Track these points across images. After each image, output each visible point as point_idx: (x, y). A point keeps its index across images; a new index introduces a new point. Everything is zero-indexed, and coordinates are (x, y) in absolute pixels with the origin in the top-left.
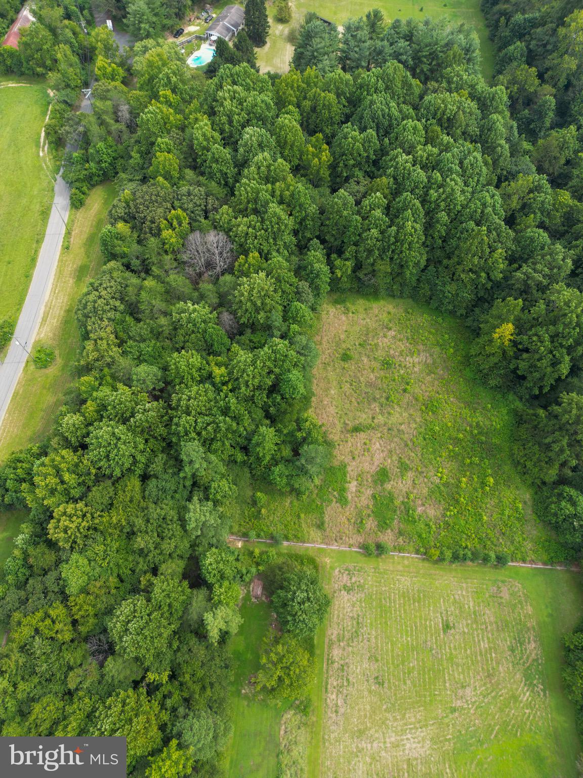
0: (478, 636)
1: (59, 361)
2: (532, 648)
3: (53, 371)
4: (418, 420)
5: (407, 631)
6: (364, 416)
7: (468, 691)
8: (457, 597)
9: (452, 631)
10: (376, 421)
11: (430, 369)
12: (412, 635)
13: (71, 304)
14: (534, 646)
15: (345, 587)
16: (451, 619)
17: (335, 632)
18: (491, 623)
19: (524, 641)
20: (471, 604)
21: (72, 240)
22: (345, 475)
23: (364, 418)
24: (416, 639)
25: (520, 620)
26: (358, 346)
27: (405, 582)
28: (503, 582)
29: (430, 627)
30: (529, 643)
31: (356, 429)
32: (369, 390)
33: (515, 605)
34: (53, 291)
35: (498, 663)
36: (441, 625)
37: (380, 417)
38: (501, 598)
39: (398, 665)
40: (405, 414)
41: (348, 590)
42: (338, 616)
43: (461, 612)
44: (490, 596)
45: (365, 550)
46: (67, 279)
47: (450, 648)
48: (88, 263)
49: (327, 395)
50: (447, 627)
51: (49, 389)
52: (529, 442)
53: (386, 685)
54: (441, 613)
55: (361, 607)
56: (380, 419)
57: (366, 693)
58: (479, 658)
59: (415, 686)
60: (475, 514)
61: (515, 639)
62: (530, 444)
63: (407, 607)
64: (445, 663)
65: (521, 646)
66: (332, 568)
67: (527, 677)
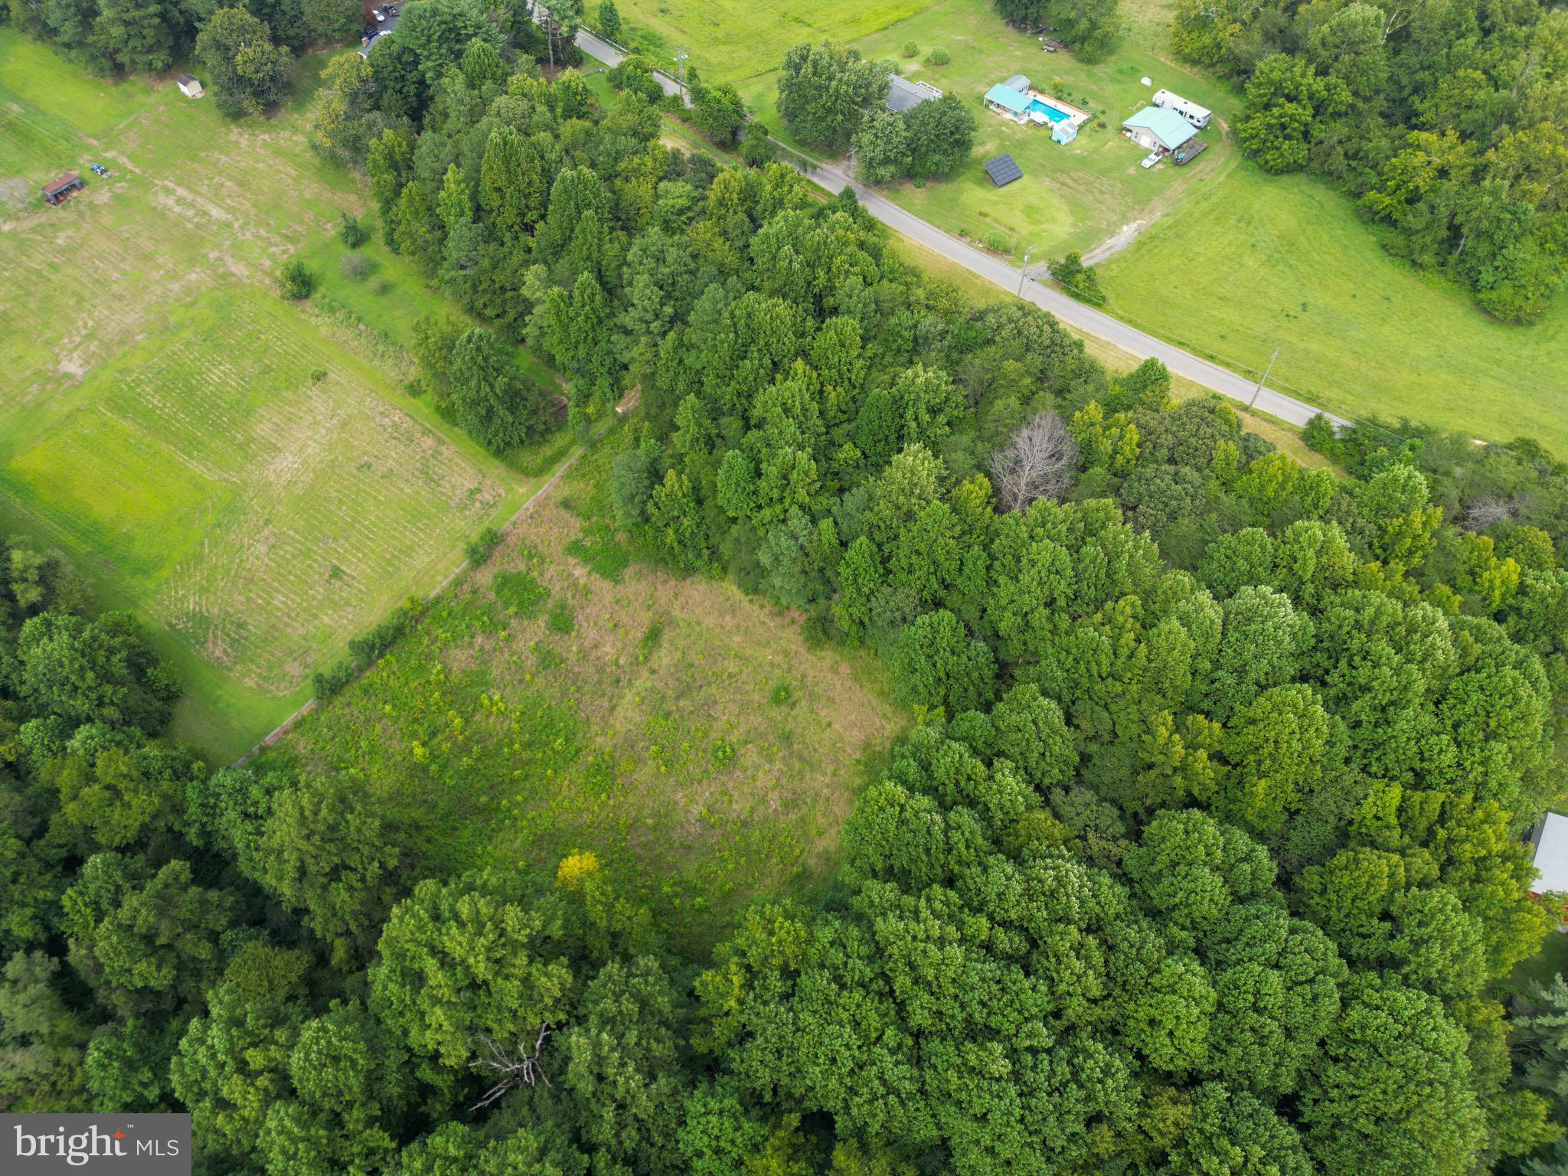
0: (293, 601)
2: (218, 649)
4: (599, 740)
5: (375, 525)
6: (666, 661)
7: (264, 549)
8: (350, 609)
9: (327, 576)
10: (646, 674)
12: (367, 528)
14: (217, 653)
15: (479, 490)
16: (337, 584)
17: (446, 452)
18: (287, 625)
19: (232, 647)
20: (326, 620)
22: (604, 575)
23: (664, 657)
24: (360, 532)
25: (252, 661)
27: (421, 561)
29: (354, 556)
30: (225, 651)
31: (653, 636)
32: (702, 695)
33: (271, 670)
35: (249, 600)
36: (344, 568)
37: (648, 684)
38: (295, 660)
39: (357, 494)
40: (620, 727)
41: (473, 492)
42: (457, 465)
43: (333, 602)
44: (310, 648)
45: (495, 538)
47: (316, 561)
49: (738, 627)
50: (336, 573)
53: (355, 472)
54: (354, 578)
55: (444, 494)
56: (643, 682)
57: (369, 448)
58: (276, 584)
59: (325, 499)
60: (406, 704)
61: (246, 639)
63: (396, 543)
64: (309, 544)
65: (233, 639)
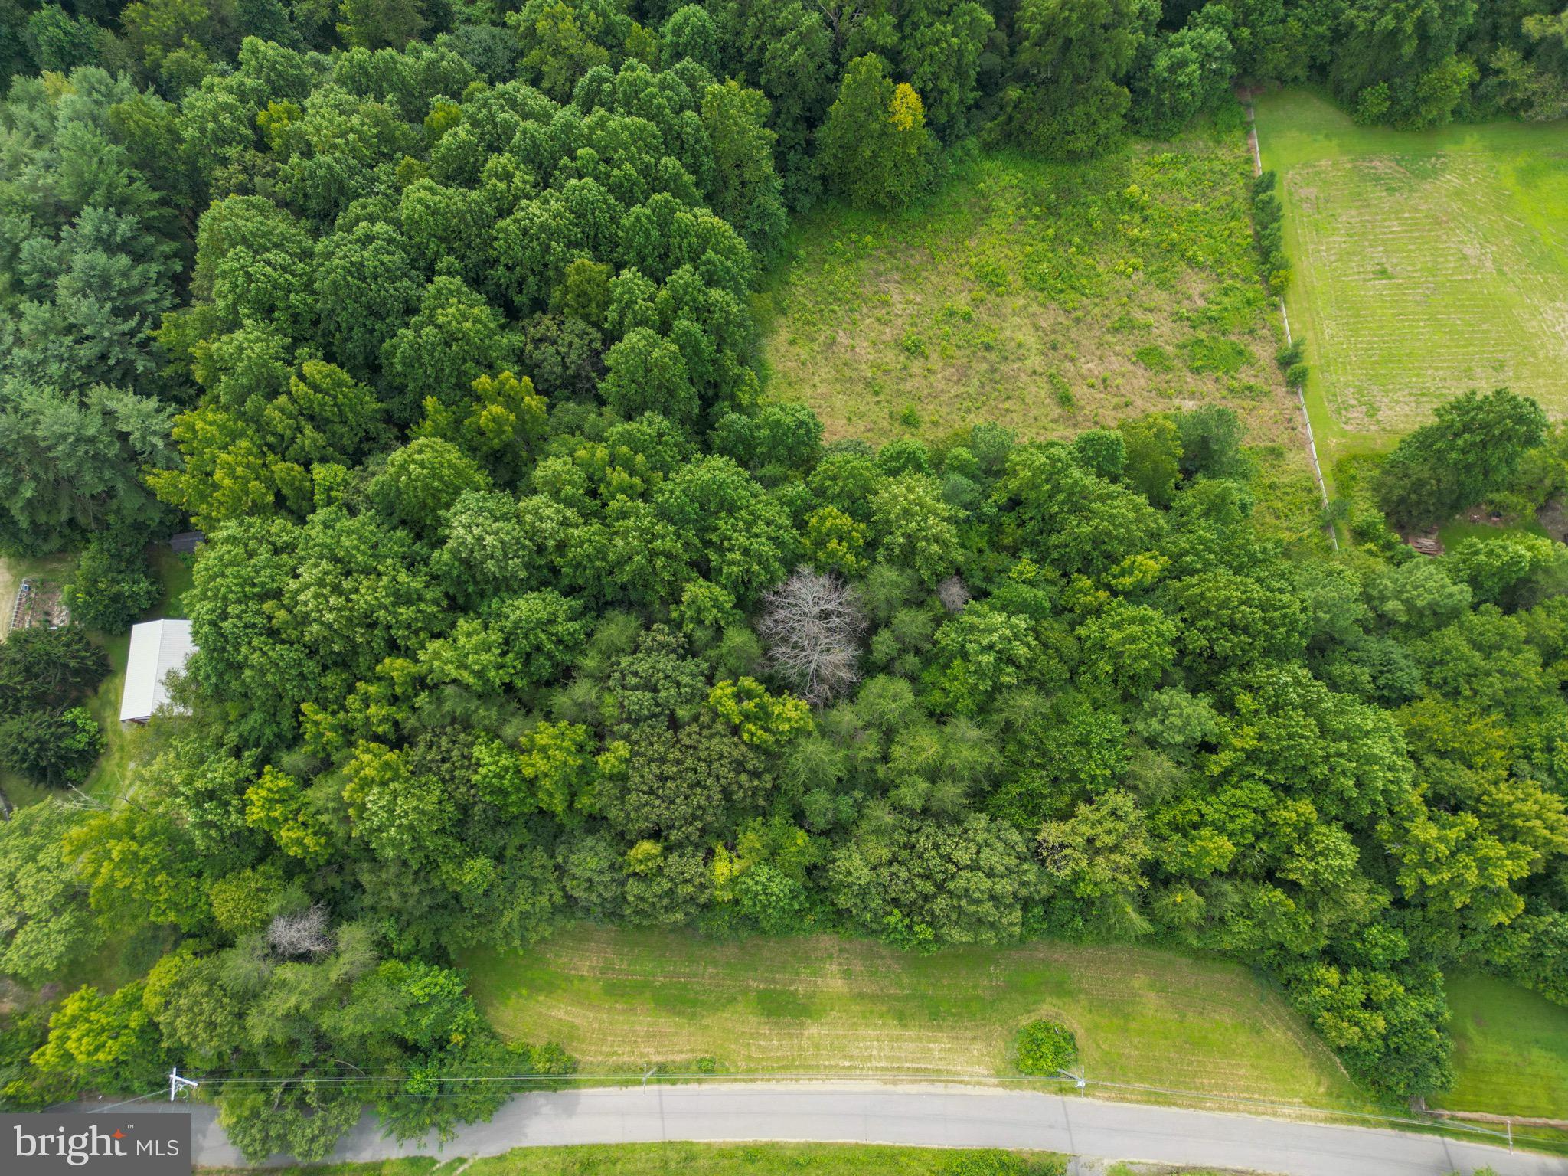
0: (1384, 233)
1: (1047, 1008)
2: (1382, 166)
3: (1074, 1018)
4: (1022, 302)
5: (1410, 326)
6: (1033, 388)
7: (1469, 252)
8: (1332, 258)
9: (1388, 266)
10: (1039, 370)
11: (911, 278)
12: (1416, 320)
13: (881, 1016)
14: (1378, 163)
15: (1370, 415)
16: (1371, 268)
18: (1361, 215)
19: (1374, 174)
20: (1337, 238)
21: (678, 1058)
23: (1040, 390)
24: (1417, 314)
25: (1344, 176)
26: (881, 397)
27: (1330, 328)
28: (1290, 194)
29: (1391, 295)
30: (1375, 168)
31: (1065, 400)
32: (975, 382)
33: (1324, 181)
34: (848, 1072)
35: (1417, 210)
36: (1385, 281)
37: (1029, 362)
38: (1317, 198)
39: (1466, 340)
40: (1016, 320)
41: (1372, 411)
43: (1354, 254)
44: (1319, 213)
45: (1297, 383)
46: (805, 1042)
47: (1415, 271)
48: (752, 995)
50: (1383, 273)
51: (1126, 1016)
52: (1066, 121)
53: (1500, 357)
54: (1366, 280)
55: (1395, 391)
56: (1033, 361)
58: (1417, 234)
59: (1487, 319)
61: (1375, 185)
62: (1071, 120)
63: (1373, 326)
65: (1383, 179)
66: (1344, 434)
67: (1424, 176)
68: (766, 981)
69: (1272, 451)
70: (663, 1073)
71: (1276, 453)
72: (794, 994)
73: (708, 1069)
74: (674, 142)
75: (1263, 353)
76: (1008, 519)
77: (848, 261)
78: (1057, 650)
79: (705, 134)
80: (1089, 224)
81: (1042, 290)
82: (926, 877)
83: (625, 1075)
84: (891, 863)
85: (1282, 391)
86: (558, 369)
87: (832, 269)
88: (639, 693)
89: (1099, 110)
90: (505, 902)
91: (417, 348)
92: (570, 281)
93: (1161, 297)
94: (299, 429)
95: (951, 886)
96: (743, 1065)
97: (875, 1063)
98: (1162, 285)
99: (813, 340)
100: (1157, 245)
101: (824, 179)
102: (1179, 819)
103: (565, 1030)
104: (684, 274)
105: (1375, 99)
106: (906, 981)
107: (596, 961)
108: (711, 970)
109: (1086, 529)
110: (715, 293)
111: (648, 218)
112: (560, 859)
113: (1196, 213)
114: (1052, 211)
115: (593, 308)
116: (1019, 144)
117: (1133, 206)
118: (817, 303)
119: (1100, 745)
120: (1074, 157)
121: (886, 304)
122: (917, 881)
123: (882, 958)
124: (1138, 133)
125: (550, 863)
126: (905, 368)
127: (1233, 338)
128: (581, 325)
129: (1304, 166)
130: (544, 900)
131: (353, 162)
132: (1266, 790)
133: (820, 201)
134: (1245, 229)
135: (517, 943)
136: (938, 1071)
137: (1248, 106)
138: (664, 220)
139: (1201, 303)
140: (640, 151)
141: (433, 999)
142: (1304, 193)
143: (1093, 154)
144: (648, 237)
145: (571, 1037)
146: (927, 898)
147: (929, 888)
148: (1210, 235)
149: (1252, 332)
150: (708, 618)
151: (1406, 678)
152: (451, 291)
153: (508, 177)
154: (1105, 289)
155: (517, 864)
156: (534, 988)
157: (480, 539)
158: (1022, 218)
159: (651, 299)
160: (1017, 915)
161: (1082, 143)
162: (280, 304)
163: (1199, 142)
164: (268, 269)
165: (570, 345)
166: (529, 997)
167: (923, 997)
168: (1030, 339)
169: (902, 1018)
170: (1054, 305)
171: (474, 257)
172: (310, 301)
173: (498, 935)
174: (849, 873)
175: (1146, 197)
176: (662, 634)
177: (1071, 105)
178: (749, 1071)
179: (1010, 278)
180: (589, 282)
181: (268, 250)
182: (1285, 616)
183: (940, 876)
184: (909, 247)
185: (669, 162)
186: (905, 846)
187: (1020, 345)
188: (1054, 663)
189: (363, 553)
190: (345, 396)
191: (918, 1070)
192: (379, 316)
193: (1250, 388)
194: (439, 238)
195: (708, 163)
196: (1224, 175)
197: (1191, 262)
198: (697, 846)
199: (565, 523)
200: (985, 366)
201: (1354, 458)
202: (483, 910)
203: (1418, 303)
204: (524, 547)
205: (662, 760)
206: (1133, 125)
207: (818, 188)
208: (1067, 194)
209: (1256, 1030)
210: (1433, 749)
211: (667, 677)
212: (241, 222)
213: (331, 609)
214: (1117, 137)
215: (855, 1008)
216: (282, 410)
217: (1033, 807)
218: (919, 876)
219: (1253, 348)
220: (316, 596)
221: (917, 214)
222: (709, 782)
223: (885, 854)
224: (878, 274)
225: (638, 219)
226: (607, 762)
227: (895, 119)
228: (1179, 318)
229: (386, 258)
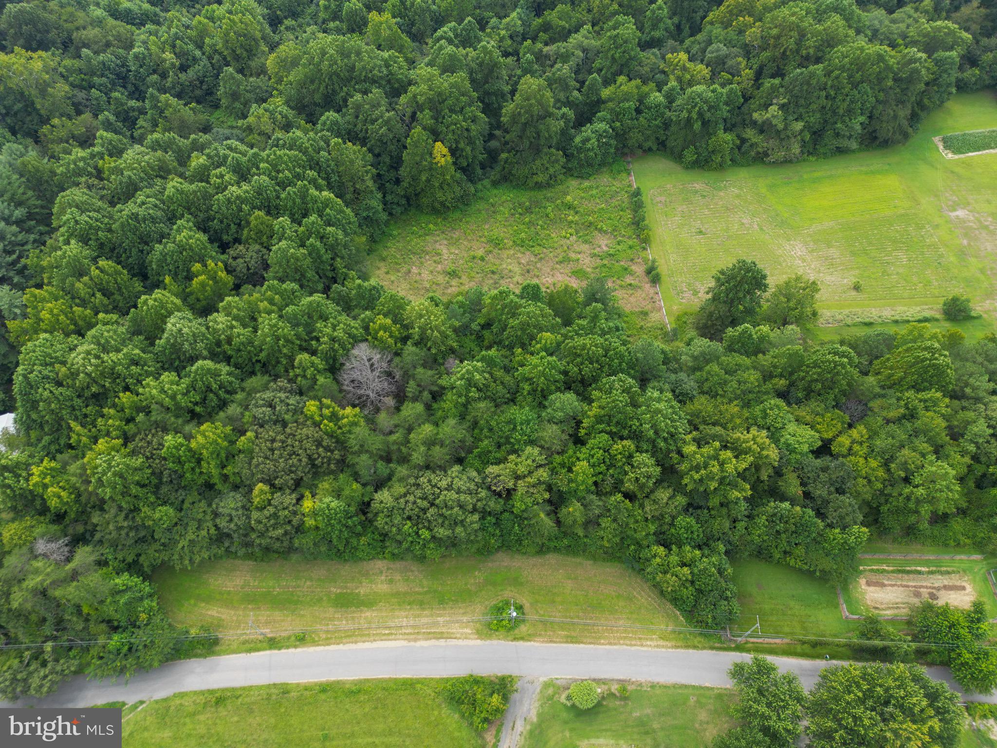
0: (701, 215)
1: (508, 593)
2: (698, 186)
3: (524, 598)
4: (512, 252)
7: (744, 221)
8: (674, 227)
11: (453, 243)
13: (409, 604)
16: (694, 230)
18: (688, 208)
19: (694, 190)
20: (677, 219)
21: (284, 634)
25: (679, 191)
27: (673, 257)
28: (651, 200)
29: (705, 242)
30: (695, 187)
33: (669, 194)
34: (387, 637)
36: (701, 236)
38: (665, 201)
43: (686, 225)
44: (667, 208)
45: (656, 282)
46: (362, 621)
47: (717, 231)
48: (333, 597)
50: (701, 233)
51: (554, 594)
52: (532, 168)
54: (691, 236)
58: (718, 215)
61: (695, 195)
62: (534, 168)
64: (729, 234)
65: (699, 192)
66: (681, 304)
67: (720, 190)
68: (341, 588)
69: (642, 313)
70: (273, 643)
71: (646, 314)
72: (358, 594)
73: (302, 640)
74: (315, 165)
75: (639, 269)
76: (486, 333)
77: (420, 236)
78: (502, 383)
79: (333, 164)
80: (547, 216)
81: (522, 246)
82: (424, 498)
83: (251, 646)
84: (405, 495)
85: (648, 286)
86: (244, 270)
87: (411, 240)
88: (264, 409)
89: (548, 162)
90: (181, 535)
91: (164, 255)
92: (252, 225)
93: (585, 247)
94: (94, 295)
95: (437, 501)
96: (324, 636)
97: (404, 631)
98: (585, 242)
99: (399, 271)
100: (583, 224)
101: (408, 199)
102: (566, 461)
103: (215, 622)
104: (313, 218)
105: (690, 155)
106: (425, 582)
107: (239, 582)
108: (308, 583)
109: (517, 322)
110: (329, 229)
111: (294, 193)
112: (214, 506)
113: (602, 209)
114: (528, 210)
115: (264, 238)
116: (511, 181)
117: (570, 207)
118: (402, 255)
119: (522, 424)
120: (539, 186)
121: (439, 254)
122: (418, 501)
123: (412, 571)
124: (572, 175)
125: (209, 510)
126: (448, 282)
127: (622, 263)
128: (257, 247)
129: (659, 187)
130: (204, 533)
131: (142, 175)
132: (606, 436)
133: (406, 211)
134: (628, 216)
135: (187, 562)
136: (442, 633)
137: (629, 163)
138: (304, 195)
139: (605, 249)
140: (294, 167)
141: (128, 589)
142: (658, 199)
143: (548, 185)
144: (294, 203)
145: (219, 626)
146: (424, 511)
147: (425, 504)
148: (610, 219)
149: (632, 260)
150: (309, 373)
151: (688, 388)
152: (185, 228)
153: (222, 176)
154: (556, 245)
155: (189, 512)
156: (199, 598)
157: (180, 330)
158: (513, 215)
159: (296, 231)
160: (476, 517)
161: (541, 178)
162: (93, 237)
163: (604, 180)
164: (87, 219)
165: (251, 258)
166: (195, 605)
167: (435, 591)
168: (517, 269)
169: (422, 604)
170: (528, 253)
171: (202, 215)
172: (109, 236)
173: (176, 557)
174: (382, 502)
175: (576, 202)
176: (282, 383)
177: (534, 160)
178: (327, 639)
179: (506, 241)
180: (262, 224)
181: (90, 212)
182: (616, 354)
183: (431, 497)
184: (453, 229)
185: (311, 174)
186: (414, 485)
187: (510, 271)
188: (500, 388)
189: (116, 341)
190: (122, 279)
191: (430, 633)
192: (147, 243)
193: (630, 285)
194: (184, 207)
195: (334, 178)
196: (618, 193)
197: (600, 231)
198: (293, 491)
199: (232, 327)
200: (492, 281)
201: (686, 314)
202: (167, 541)
203: (719, 245)
204: (207, 339)
205: (273, 441)
206: (569, 172)
207: (404, 202)
208: (537, 203)
209: (630, 599)
210: (705, 422)
211: (281, 401)
212: (75, 197)
213: (91, 365)
214: (561, 177)
215: (394, 600)
216: (85, 285)
217: (485, 460)
218: (420, 498)
219: (633, 267)
220: (84, 359)
221: (457, 215)
222: (300, 451)
223: (403, 490)
224: (436, 242)
225: (289, 193)
226: (242, 442)
227: (436, 161)
228: (594, 256)
229: (151, 211)
